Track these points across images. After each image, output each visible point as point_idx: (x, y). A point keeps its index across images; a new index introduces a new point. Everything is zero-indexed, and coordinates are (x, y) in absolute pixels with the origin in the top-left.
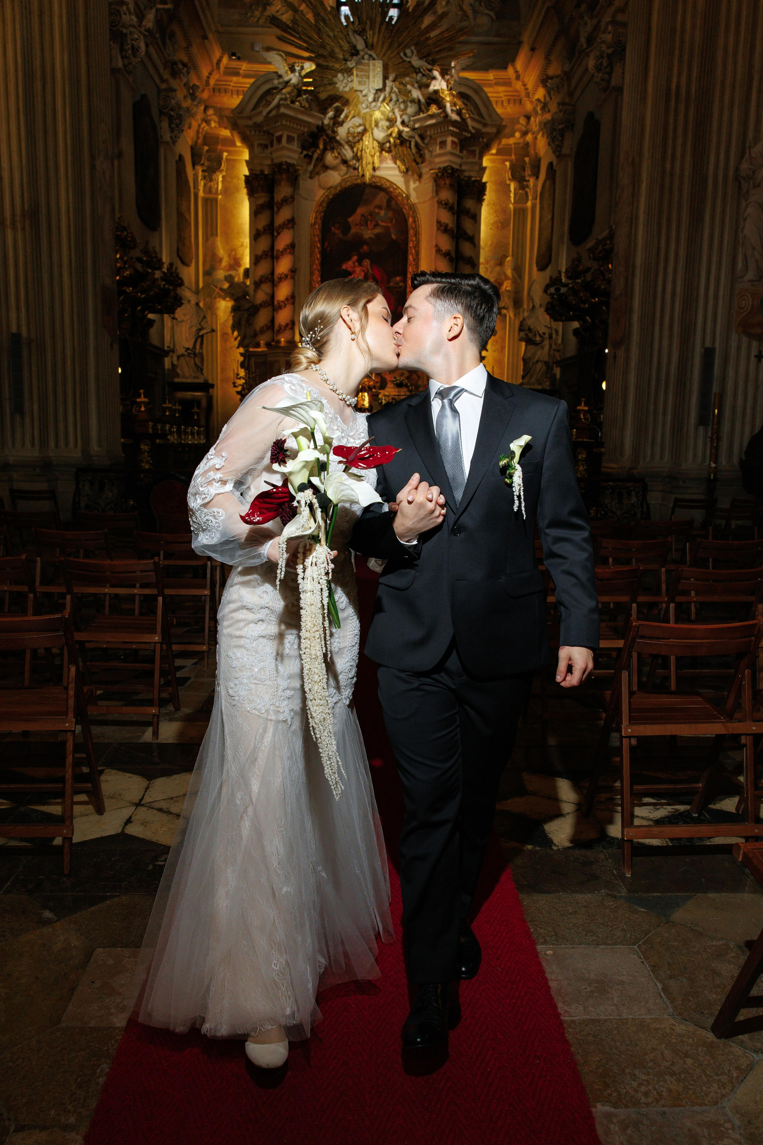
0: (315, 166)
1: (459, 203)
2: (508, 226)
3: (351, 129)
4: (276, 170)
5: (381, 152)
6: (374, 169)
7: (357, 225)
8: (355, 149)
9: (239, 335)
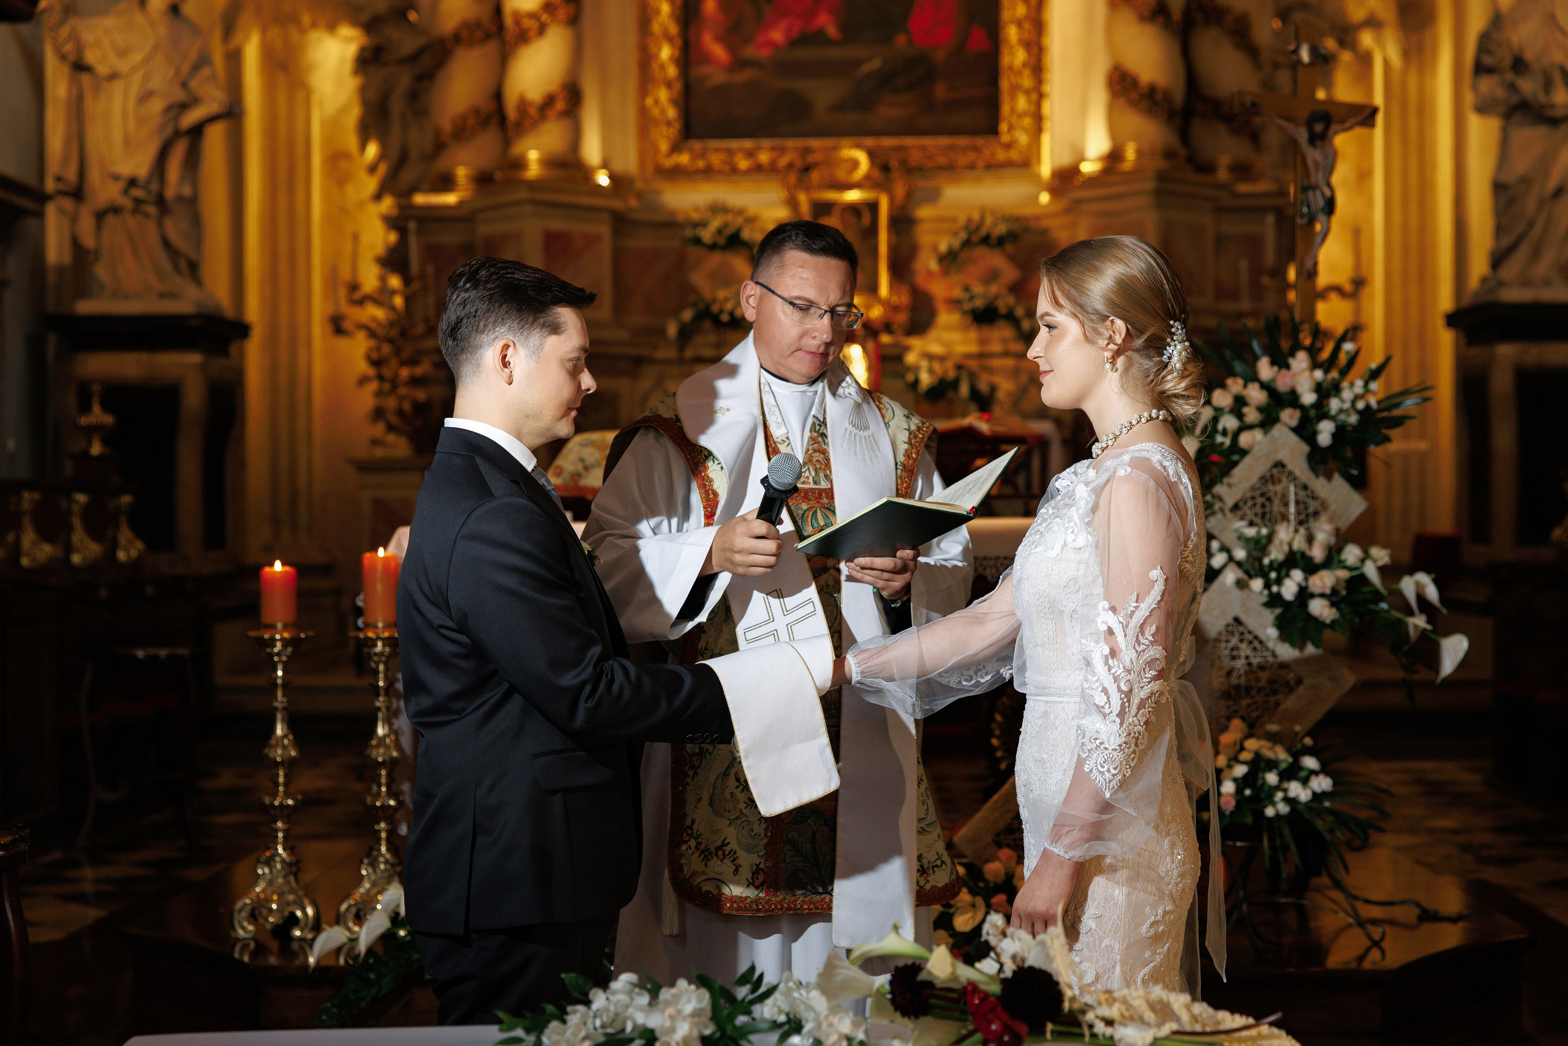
9: (382, 156)
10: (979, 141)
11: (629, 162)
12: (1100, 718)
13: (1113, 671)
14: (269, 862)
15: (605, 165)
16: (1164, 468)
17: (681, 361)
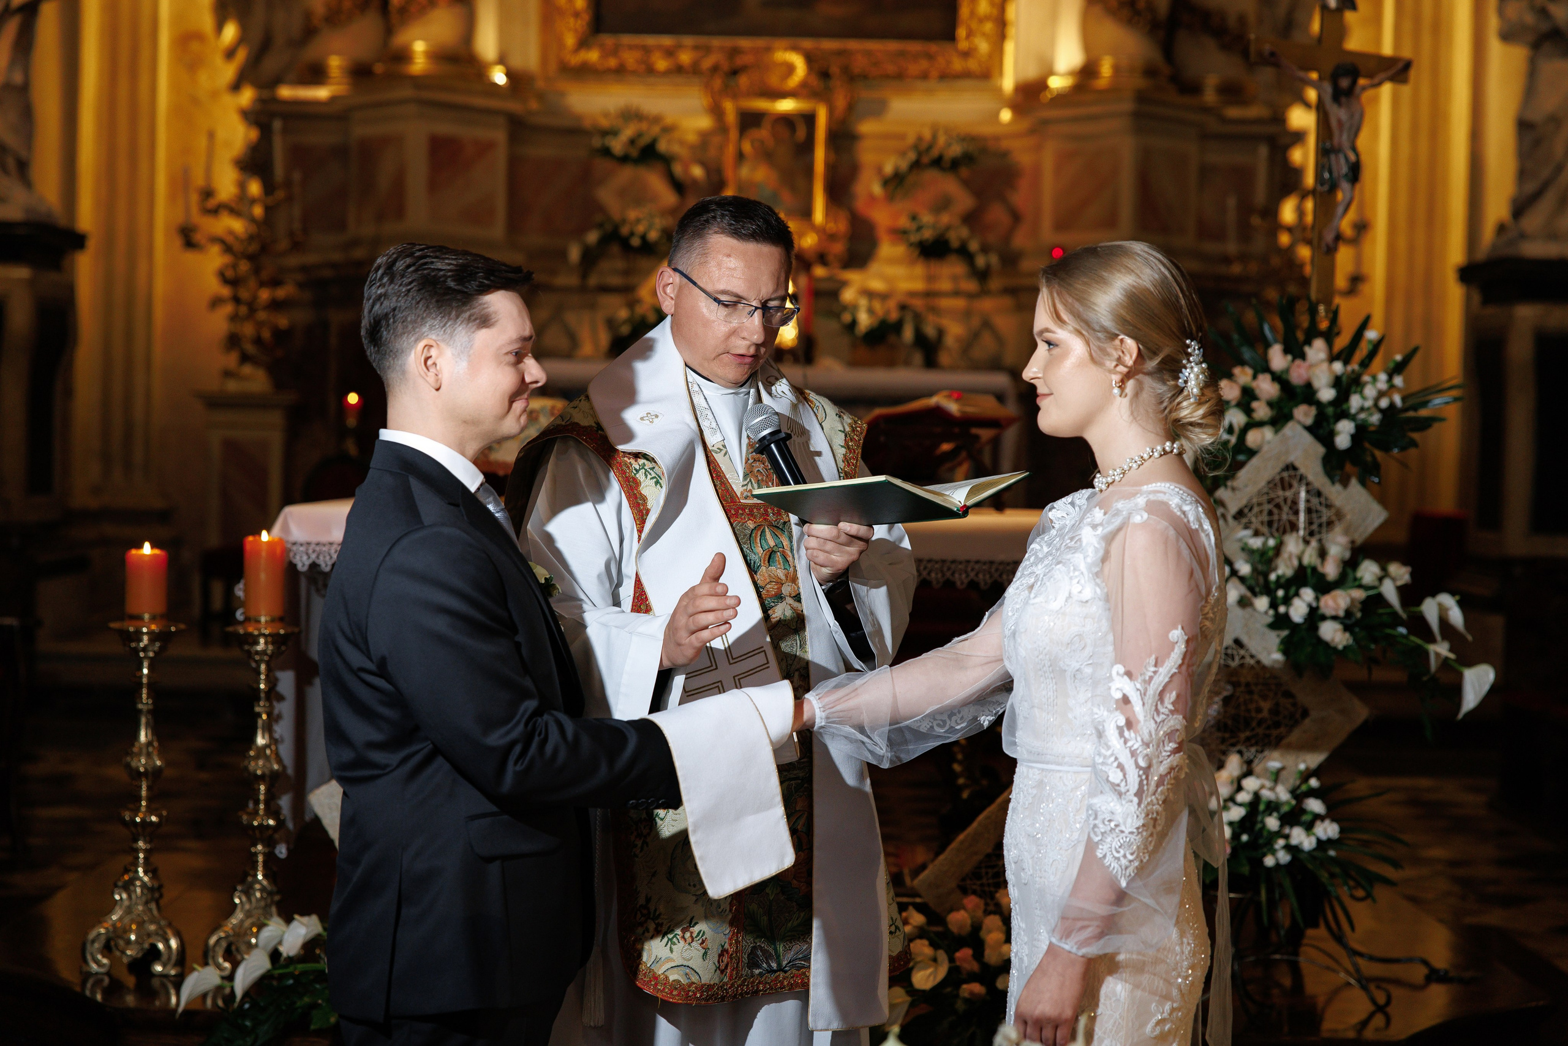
9: (242, 39)
10: (933, 47)
11: (529, 58)
12: (1115, 797)
13: (1129, 744)
14: (127, 887)
15: (502, 60)
16: (1184, 513)
17: (583, 289)
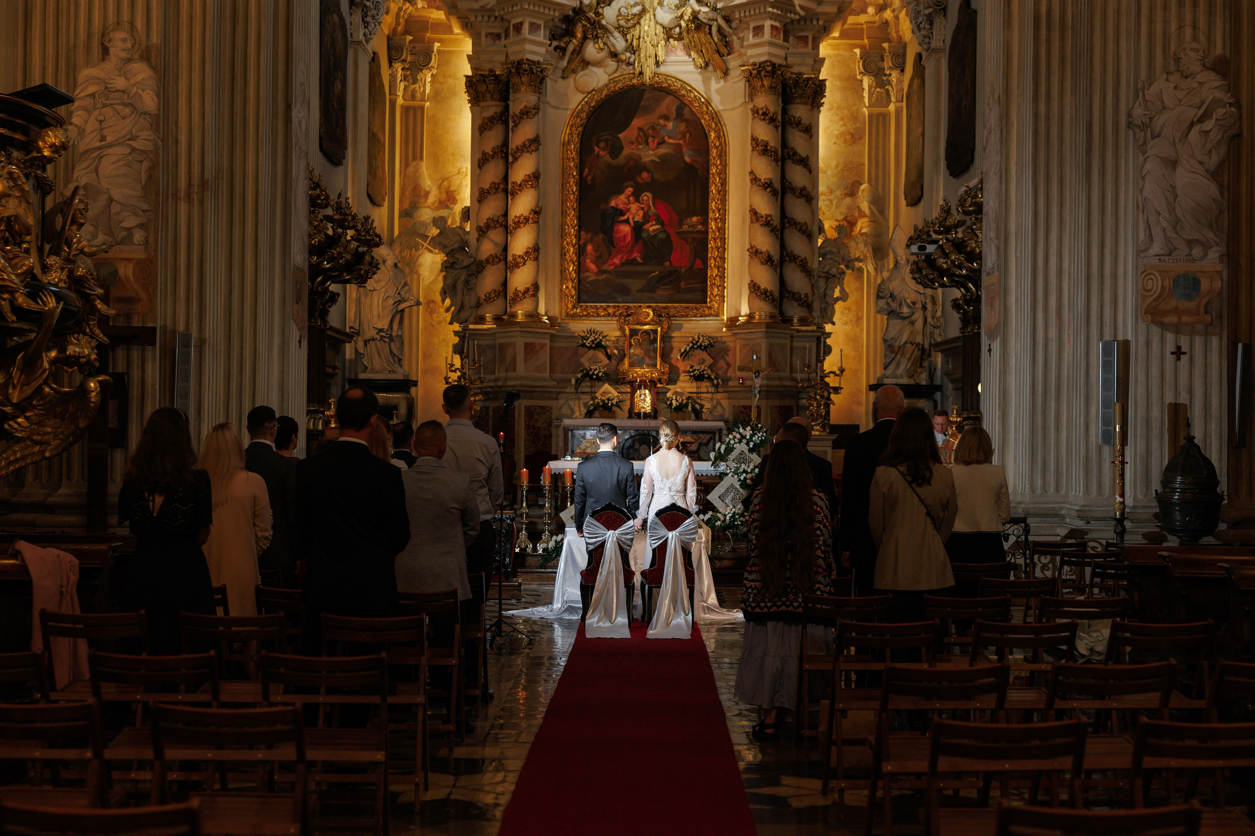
0: (568, 62)
1: (784, 111)
2: (861, 138)
3: (623, 10)
4: (513, 70)
5: (667, 40)
6: (657, 64)
7: (632, 143)
8: (629, 37)
9: (452, 305)
10: (699, 305)
